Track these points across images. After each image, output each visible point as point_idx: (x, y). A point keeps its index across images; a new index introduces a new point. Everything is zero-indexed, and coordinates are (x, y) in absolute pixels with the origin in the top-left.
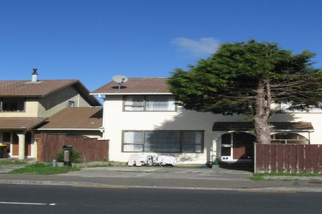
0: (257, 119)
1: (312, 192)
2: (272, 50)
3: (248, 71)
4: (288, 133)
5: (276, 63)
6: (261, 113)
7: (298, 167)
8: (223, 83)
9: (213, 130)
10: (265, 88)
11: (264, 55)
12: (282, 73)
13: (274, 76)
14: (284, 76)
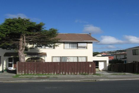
0: (19, 51)
1: (35, 82)
2: (27, 22)
3: (15, 31)
4: (36, 57)
5: (28, 27)
6: (21, 49)
7: (35, 72)
8: (4, 36)
9: (4, 56)
10: (23, 38)
11: (23, 24)
12: (31, 32)
13: (27, 33)
14: (32, 33)
